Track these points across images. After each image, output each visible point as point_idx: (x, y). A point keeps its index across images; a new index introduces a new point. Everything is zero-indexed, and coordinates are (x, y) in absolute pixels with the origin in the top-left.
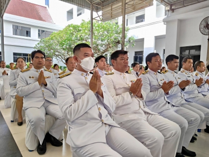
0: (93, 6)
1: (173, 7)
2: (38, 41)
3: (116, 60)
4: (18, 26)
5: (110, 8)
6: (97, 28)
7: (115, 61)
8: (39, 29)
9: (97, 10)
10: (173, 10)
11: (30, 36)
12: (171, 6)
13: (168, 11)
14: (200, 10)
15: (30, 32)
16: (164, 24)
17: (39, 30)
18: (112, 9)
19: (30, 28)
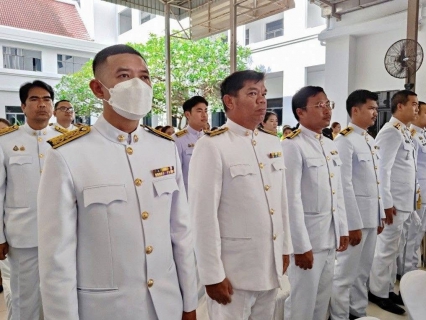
0: (169, 7)
1: (338, 10)
2: (57, 79)
3: (236, 96)
4: (16, 50)
5: (207, 12)
6: (182, 52)
7: (233, 100)
8: (60, 53)
9: (179, 15)
10: (339, 16)
11: (40, 70)
12: (334, 7)
13: (329, 17)
14: (394, 16)
15: (40, 60)
16: (322, 44)
17: (60, 57)
18: (209, 14)
19: (40, 53)
